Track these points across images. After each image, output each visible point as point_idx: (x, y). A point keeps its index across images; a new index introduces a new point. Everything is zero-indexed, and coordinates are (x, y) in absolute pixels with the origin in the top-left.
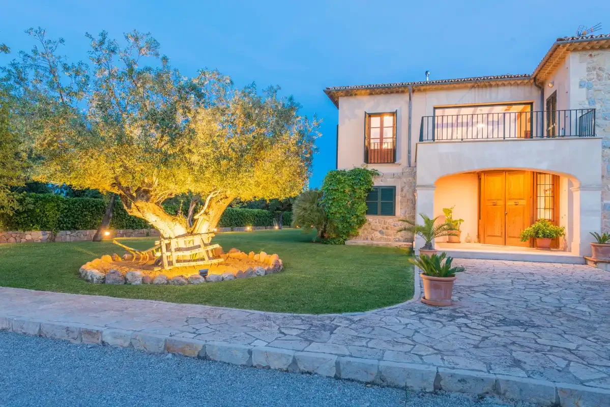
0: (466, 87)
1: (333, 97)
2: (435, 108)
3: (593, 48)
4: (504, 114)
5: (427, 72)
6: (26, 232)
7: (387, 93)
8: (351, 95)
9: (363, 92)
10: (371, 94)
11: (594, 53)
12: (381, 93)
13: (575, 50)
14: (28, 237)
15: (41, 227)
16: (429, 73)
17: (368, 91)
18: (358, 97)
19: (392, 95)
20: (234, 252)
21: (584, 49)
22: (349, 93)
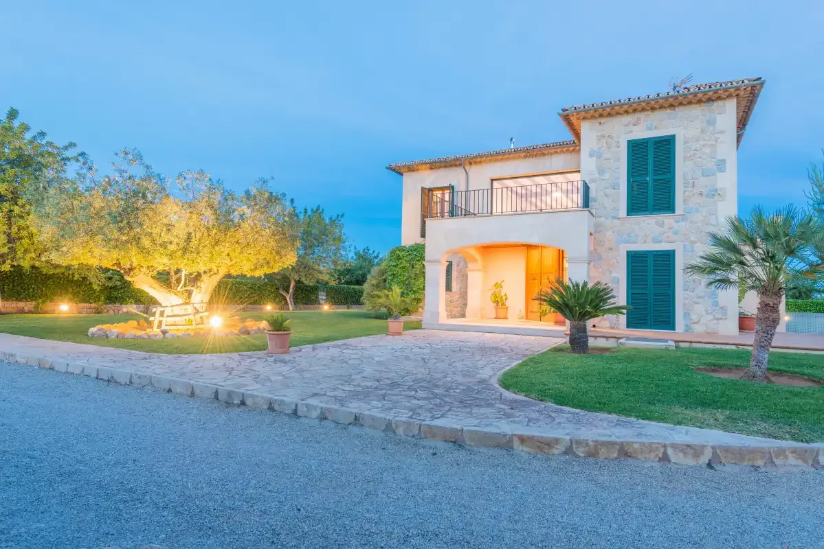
0: (519, 157)
1: (398, 171)
2: (492, 180)
3: (601, 116)
4: (502, 188)
5: (511, 139)
6: (123, 305)
7: (446, 167)
8: (413, 171)
9: (424, 166)
10: (431, 168)
11: (602, 120)
12: (440, 167)
13: (584, 118)
14: (125, 310)
15: (135, 301)
16: (514, 140)
17: (428, 166)
18: (420, 172)
19: (451, 168)
20: (249, 321)
21: (593, 117)
22: (411, 169)
